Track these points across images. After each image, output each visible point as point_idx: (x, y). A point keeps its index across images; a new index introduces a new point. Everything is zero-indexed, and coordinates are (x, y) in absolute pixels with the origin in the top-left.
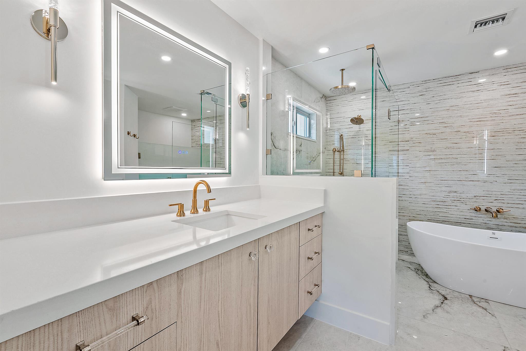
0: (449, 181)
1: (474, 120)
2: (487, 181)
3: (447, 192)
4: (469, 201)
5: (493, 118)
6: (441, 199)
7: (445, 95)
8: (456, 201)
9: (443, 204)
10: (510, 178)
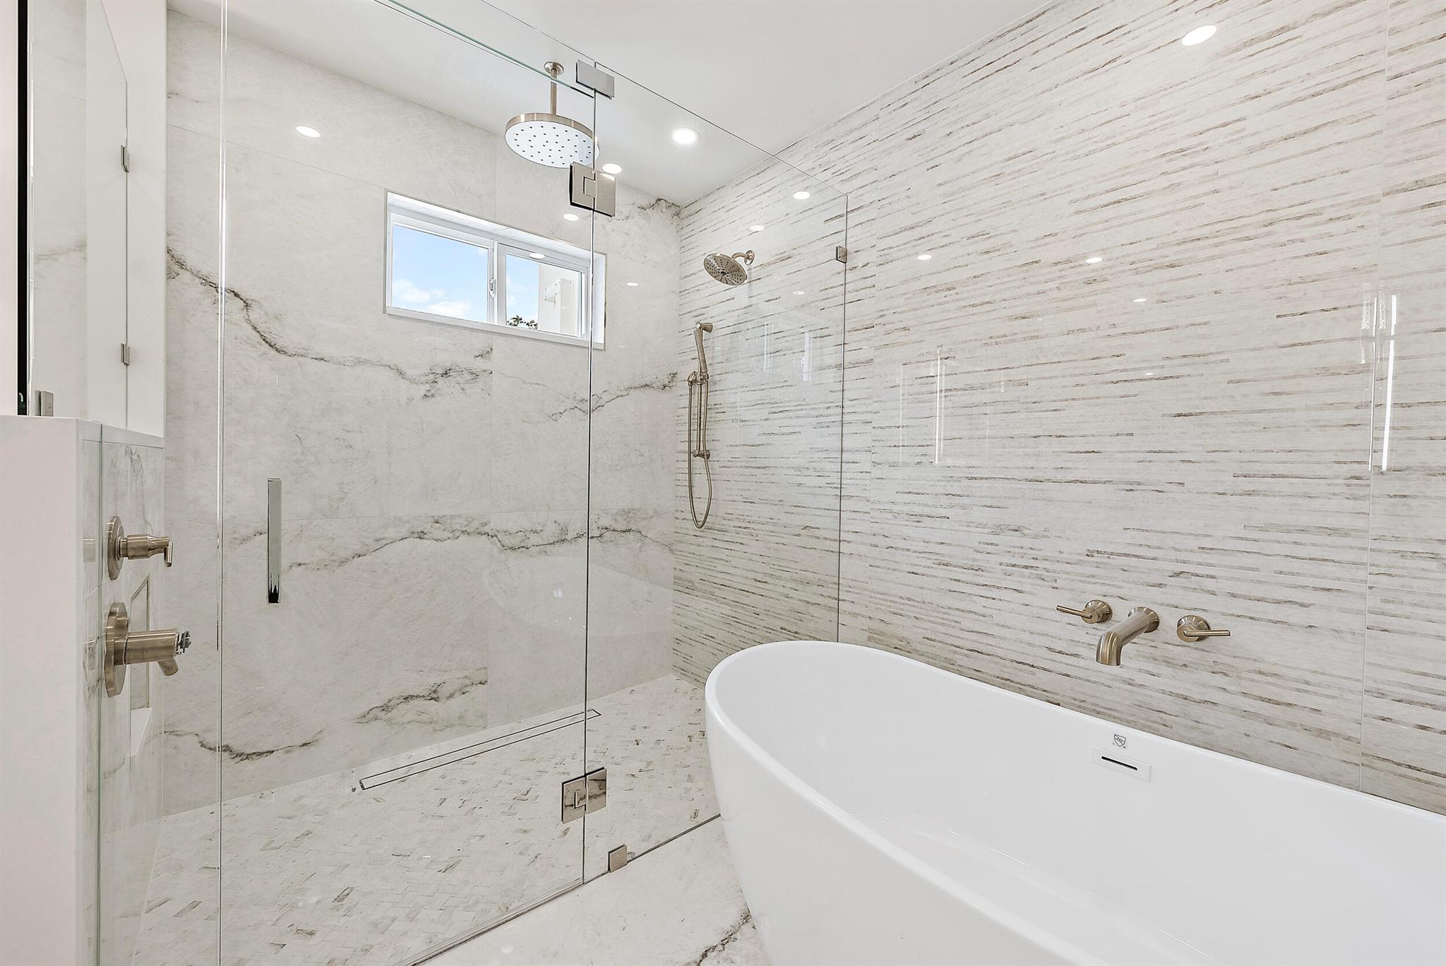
0: (997, 484)
1: (1092, 203)
2: (1139, 484)
3: (987, 531)
4: (1068, 573)
5: (1174, 178)
6: (967, 559)
7: (988, 116)
8: (1018, 569)
9: (977, 580)
10: (1247, 468)
